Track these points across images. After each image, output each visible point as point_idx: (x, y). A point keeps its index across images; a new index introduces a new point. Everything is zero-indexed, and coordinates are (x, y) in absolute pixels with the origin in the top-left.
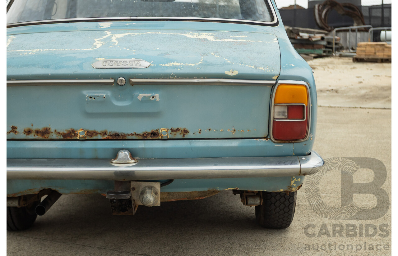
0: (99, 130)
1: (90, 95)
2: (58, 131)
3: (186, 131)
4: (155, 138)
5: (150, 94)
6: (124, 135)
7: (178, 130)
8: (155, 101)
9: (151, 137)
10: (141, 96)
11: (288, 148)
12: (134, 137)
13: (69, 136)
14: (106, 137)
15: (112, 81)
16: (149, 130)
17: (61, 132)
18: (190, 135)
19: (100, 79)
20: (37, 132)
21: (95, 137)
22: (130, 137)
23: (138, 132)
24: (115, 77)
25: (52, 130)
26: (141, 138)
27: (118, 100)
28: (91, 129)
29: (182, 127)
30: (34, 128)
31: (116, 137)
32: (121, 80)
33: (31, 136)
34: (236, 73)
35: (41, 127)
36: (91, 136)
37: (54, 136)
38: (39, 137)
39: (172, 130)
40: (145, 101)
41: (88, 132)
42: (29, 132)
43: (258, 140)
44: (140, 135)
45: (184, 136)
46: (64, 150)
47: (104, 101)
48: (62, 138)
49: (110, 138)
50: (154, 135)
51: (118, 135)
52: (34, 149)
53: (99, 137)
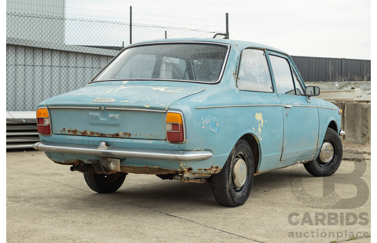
0: (95, 132)
1: (91, 114)
2: (80, 131)
3: (130, 134)
4: (117, 137)
5: (114, 115)
6: (105, 135)
7: (127, 133)
8: (116, 118)
9: (116, 136)
10: (111, 115)
11: (176, 146)
12: (109, 136)
13: (84, 134)
14: (98, 135)
15: (99, 108)
16: (115, 133)
17: (81, 132)
18: (132, 137)
19: (95, 107)
20: (72, 131)
21: (94, 135)
22: (107, 136)
23: (111, 134)
24: (100, 106)
25: (78, 131)
26: (112, 136)
27: (103, 117)
28: (93, 131)
29: (128, 132)
30: (71, 129)
31: (102, 135)
32: (102, 108)
33: (70, 133)
34: (149, 106)
35: (74, 129)
36: (92, 134)
37: (79, 134)
38: (72, 134)
39: (125, 134)
40: (113, 118)
41: (91, 132)
42: (69, 131)
43: (162, 141)
44: (111, 135)
45: (129, 137)
46: (82, 140)
47: (97, 118)
48: (82, 134)
49: (100, 136)
50: (117, 136)
51: (103, 135)
52: (71, 139)
53: (96, 135)
